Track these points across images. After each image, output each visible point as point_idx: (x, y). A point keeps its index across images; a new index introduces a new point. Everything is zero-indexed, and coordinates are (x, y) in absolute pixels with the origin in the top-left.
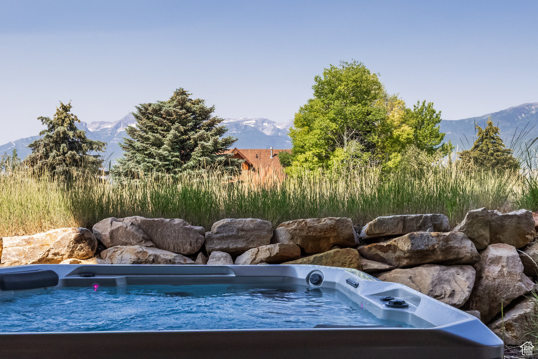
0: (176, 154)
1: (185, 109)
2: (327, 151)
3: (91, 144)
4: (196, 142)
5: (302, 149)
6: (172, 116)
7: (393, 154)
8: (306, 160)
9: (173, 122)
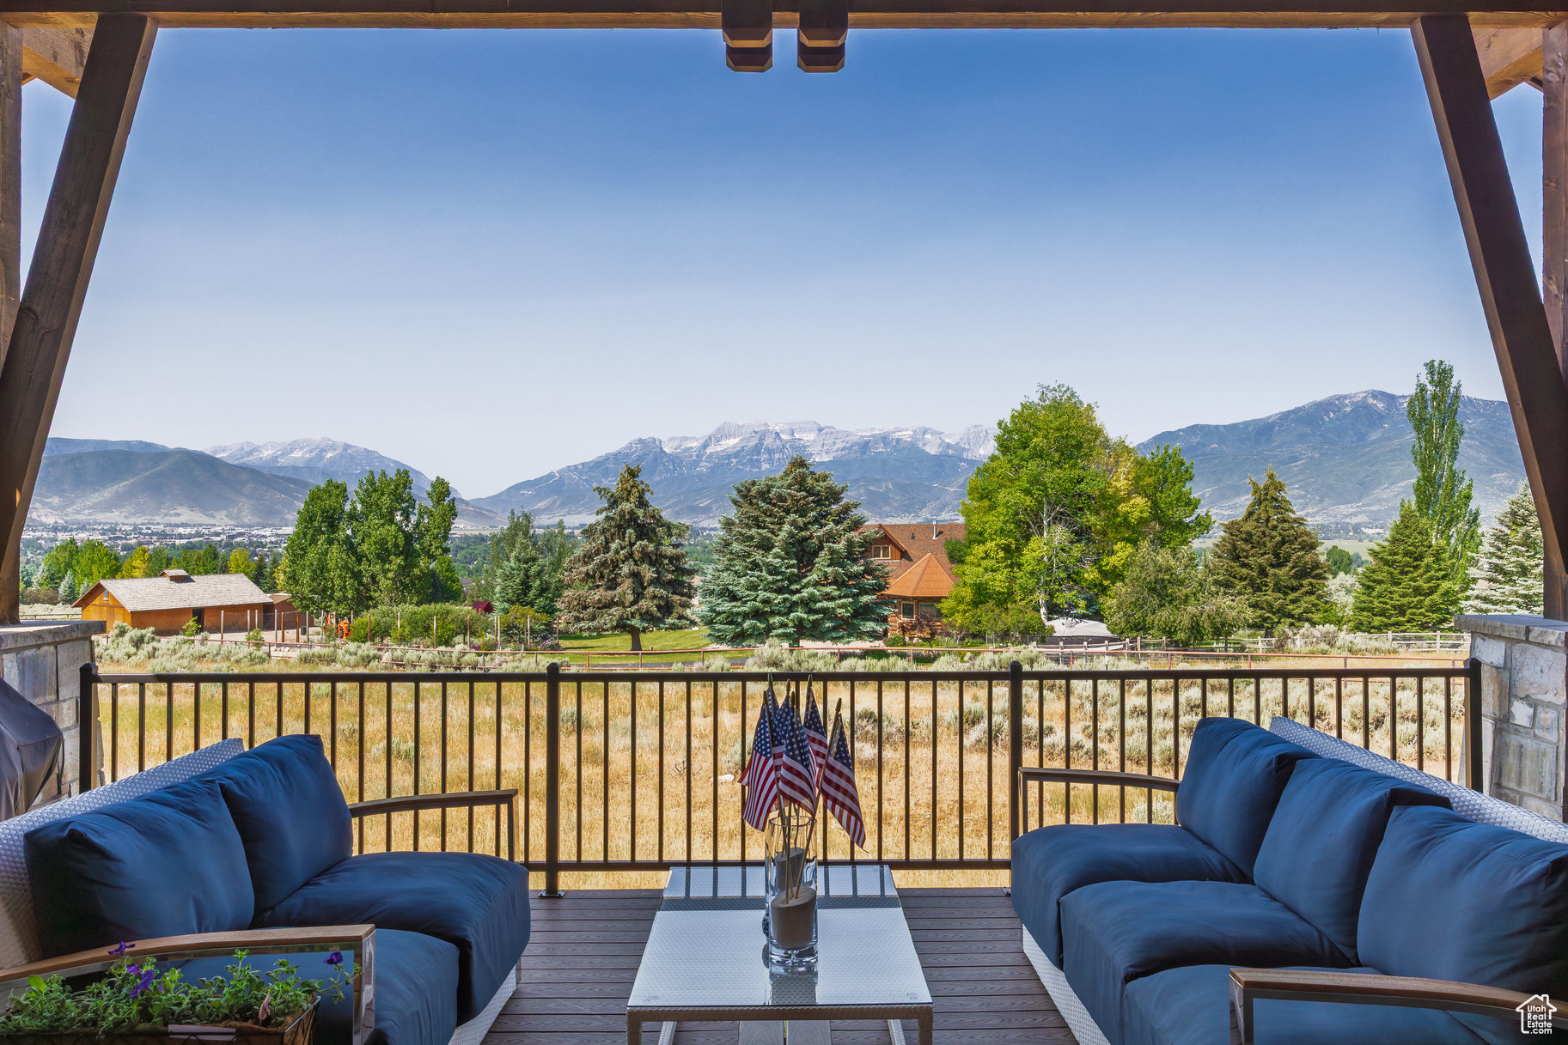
0: (792, 562)
1: (805, 490)
2: (1017, 540)
3: (669, 527)
4: (821, 542)
5: (980, 538)
6: (785, 501)
7: (1119, 545)
8: (987, 556)
9: (788, 512)
